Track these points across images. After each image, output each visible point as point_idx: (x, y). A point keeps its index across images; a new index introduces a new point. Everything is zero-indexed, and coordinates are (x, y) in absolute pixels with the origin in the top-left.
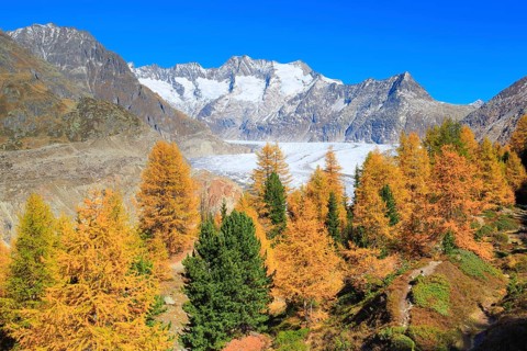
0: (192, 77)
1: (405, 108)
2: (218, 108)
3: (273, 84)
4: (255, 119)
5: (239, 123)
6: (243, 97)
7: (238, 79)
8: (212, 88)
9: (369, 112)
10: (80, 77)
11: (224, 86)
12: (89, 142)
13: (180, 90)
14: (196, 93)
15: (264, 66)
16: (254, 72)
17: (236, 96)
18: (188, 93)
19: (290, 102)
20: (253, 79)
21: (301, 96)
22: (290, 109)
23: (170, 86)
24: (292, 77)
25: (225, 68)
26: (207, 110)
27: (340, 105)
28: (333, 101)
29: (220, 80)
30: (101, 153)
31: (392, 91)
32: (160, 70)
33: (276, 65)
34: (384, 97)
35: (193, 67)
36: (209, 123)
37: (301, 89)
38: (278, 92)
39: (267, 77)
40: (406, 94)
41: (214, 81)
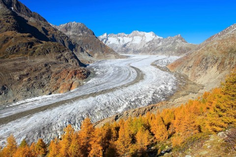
0: (123, 37)
1: (178, 45)
2: (128, 45)
3: (144, 39)
5: (133, 49)
6: (135, 42)
7: (135, 37)
8: (126, 39)
9: (168, 46)
10: (80, 36)
11: (131, 39)
13: (119, 40)
14: (123, 41)
15: (142, 33)
16: (139, 35)
17: (133, 42)
18: (121, 41)
20: (138, 37)
21: (150, 42)
22: (147, 45)
23: (116, 39)
24: (149, 36)
25: (131, 34)
26: (125, 45)
27: (161, 44)
29: (130, 38)
31: (175, 40)
32: (114, 35)
33: (145, 33)
34: (172, 42)
35: (123, 34)
36: (126, 49)
37: (151, 39)
38: (144, 41)
39: (143, 36)
40: (179, 41)
41: (128, 38)
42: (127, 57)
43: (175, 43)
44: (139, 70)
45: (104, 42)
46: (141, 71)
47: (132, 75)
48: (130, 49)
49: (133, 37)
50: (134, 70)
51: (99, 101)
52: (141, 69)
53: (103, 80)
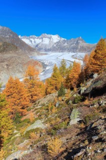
0: (34, 38)
1: (80, 45)
2: (40, 45)
3: (51, 40)
4: (47, 48)
5: (44, 48)
6: (45, 43)
7: (44, 39)
8: (38, 41)
9: (72, 46)
10: (7, 38)
11: (41, 40)
12: (4, 53)
13: (31, 41)
14: (35, 42)
15: (49, 36)
16: (47, 37)
17: (43, 43)
18: (33, 42)
19: (55, 44)
20: (47, 39)
23: (29, 40)
24: (56, 38)
25: (41, 36)
26: (37, 46)
27: (66, 44)
28: (64, 43)
30: (7, 55)
31: (77, 41)
32: (27, 37)
33: (52, 35)
34: (75, 42)
35: (34, 36)
36: (38, 49)
37: (57, 41)
38: (52, 42)
39: (50, 38)
40: (80, 42)
41: (38, 39)
43: (77, 43)
48: (42, 49)
49: (42, 38)
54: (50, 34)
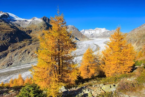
8: (93, 32)
9: (112, 34)
11: (95, 32)
14: (91, 33)
15: (100, 29)
17: (96, 33)
18: (90, 33)
20: (98, 30)
21: (103, 32)
22: (102, 34)
23: (88, 32)
24: (103, 30)
26: (92, 34)
27: (109, 33)
28: (108, 33)
32: (87, 30)
33: (101, 29)
35: (91, 29)
36: (92, 36)
37: (104, 31)
38: (101, 32)
39: (100, 30)
42: (93, 39)
44: (97, 45)
45: (83, 33)
46: (98, 46)
47: (94, 48)
48: (94, 36)
49: (96, 30)
50: (95, 46)
51: (78, 59)
52: (99, 45)
53: (81, 50)
54: (100, 28)
